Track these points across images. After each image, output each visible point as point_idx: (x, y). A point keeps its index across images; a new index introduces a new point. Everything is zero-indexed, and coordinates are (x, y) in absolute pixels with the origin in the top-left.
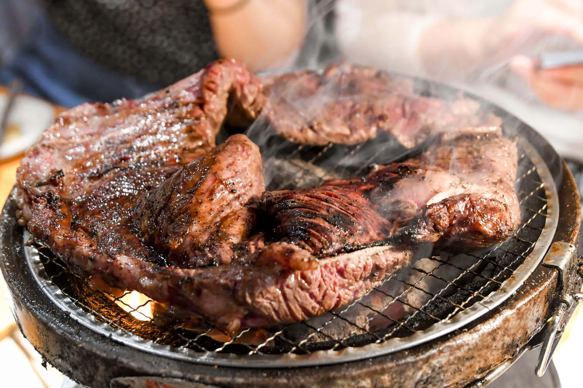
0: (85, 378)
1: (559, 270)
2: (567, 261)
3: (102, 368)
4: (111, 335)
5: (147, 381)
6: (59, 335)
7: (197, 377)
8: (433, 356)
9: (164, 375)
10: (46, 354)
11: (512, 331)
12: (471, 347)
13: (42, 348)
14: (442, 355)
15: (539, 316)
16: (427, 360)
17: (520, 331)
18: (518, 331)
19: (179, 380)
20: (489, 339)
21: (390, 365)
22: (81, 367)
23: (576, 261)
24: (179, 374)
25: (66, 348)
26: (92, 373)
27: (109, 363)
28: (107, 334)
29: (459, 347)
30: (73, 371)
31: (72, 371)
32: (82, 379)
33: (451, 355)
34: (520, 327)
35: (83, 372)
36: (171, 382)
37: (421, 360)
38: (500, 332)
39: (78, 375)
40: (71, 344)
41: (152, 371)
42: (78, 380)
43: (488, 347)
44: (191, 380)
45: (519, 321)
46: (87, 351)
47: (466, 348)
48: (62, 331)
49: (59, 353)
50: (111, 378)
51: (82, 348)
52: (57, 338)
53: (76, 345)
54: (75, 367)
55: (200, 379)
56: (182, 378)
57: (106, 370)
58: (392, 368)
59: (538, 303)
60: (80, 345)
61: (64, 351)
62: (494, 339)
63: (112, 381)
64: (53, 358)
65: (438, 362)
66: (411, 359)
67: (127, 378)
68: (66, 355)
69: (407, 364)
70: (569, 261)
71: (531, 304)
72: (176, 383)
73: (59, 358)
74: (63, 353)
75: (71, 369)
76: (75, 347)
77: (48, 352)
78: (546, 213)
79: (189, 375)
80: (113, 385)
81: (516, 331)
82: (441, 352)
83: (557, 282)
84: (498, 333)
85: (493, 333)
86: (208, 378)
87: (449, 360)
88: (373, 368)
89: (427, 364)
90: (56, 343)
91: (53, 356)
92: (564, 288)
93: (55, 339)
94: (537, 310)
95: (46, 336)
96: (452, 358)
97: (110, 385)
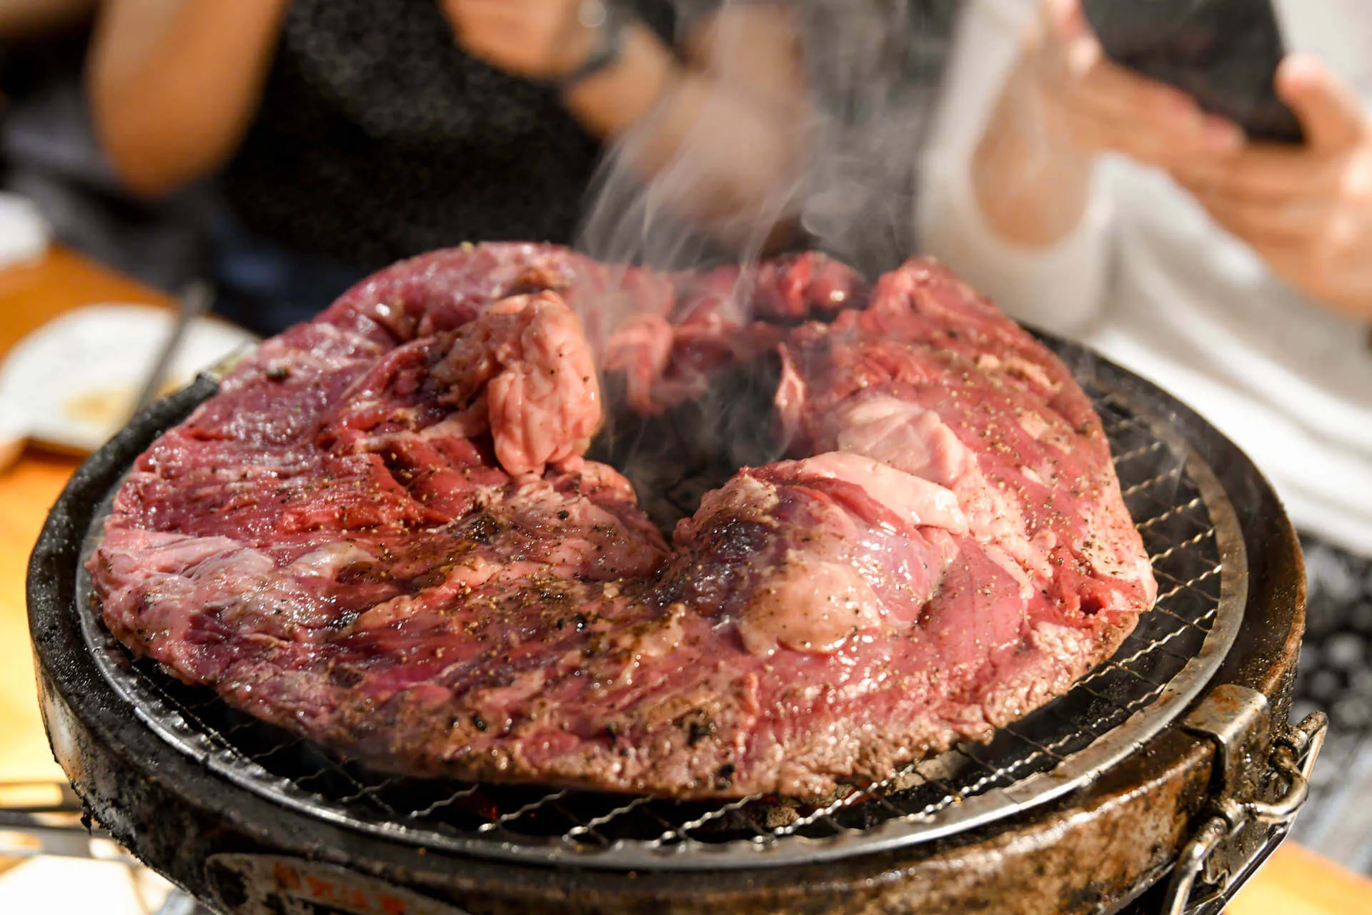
0: (158, 852)
1: (1218, 743)
2: (1240, 726)
3: (191, 831)
4: (207, 758)
5: (277, 865)
6: (115, 754)
7: (378, 867)
8: (891, 887)
9: (310, 855)
10: (89, 797)
11: (1087, 861)
12: (982, 878)
13: (84, 785)
14: (912, 886)
15: (1160, 840)
16: (876, 893)
17: (1107, 865)
18: (1102, 863)
19: (341, 870)
20: (1028, 868)
21: (792, 891)
22: (152, 827)
23: (1266, 731)
24: (344, 856)
25: (126, 782)
26: (173, 842)
27: (207, 820)
28: (200, 756)
29: (953, 875)
30: (137, 836)
31: (134, 835)
32: (152, 854)
33: (934, 888)
34: (1108, 855)
35: (155, 840)
36: (325, 873)
37: (865, 890)
38: (1057, 858)
39: (145, 846)
40: (136, 774)
41: (288, 843)
42: (146, 856)
43: (1025, 887)
44: (365, 872)
45: (1104, 841)
46: (165, 791)
47: (970, 879)
48: (122, 746)
49: (114, 795)
50: (207, 854)
51: (157, 784)
52: (111, 762)
53: (145, 777)
54: (141, 828)
55: (385, 871)
56: (348, 865)
57: (199, 836)
58: (793, 898)
59: (1156, 809)
60: (153, 778)
61: (123, 789)
62: (1040, 871)
63: (209, 861)
64: (103, 806)
65: (903, 902)
66: (838, 885)
67: (238, 856)
68: (125, 799)
69: (831, 894)
70: (1247, 728)
71: (1136, 807)
72: (335, 875)
73: (113, 806)
74: (120, 795)
75: (133, 833)
76: (143, 782)
77: (93, 792)
78: (1210, 628)
79: (362, 861)
80: (210, 870)
81: (1097, 863)
82: (910, 879)
83: (1210, 770)
84: (1049, 858)
85: (1038, 858)
86: (399, 871)
87: (928, 901)
88: (752, 893)
89: (876, 901)
90: (110, 771)
91: (102, 801)
92: (1228, 786)
93: (107, 762)
94: (1154, 824)
95: (92, 756)
96: (935, 896)
97: (205, 870)
